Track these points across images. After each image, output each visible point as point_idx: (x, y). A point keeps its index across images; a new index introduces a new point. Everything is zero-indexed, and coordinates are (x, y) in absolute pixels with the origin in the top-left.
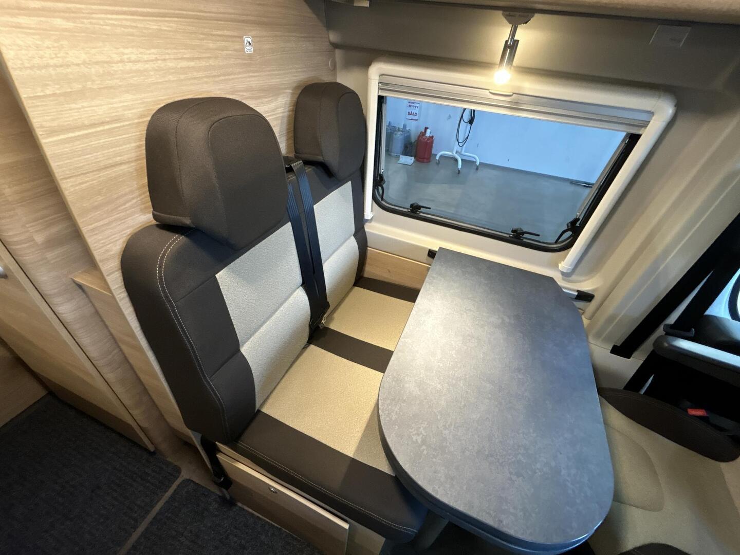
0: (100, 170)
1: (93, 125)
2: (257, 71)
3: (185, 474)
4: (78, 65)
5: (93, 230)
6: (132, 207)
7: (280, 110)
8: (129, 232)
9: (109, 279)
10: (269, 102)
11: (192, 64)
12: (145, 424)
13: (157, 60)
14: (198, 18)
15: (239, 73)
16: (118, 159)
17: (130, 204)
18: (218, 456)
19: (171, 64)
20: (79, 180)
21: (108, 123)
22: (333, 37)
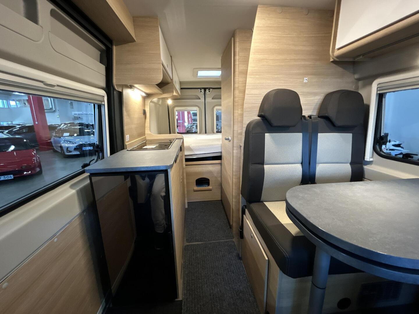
0: (252, 104)
1: (255, 95)
2: (307, 87)
3: (234, 240)
4: (257, 83)
5: (245, 116)
6: (255, 114)
7: (316, 101)
8: (252, 120)
9: (243, 129)
10: (311, 97)
11: (284, 84)
12: (234, 208)
13: (274, 83)
14: (289, 74)
15: (300, 87)
16: (257, 103)
17: (255, 113)
18: (244, 215)
19: (277, 84)
20: (248, 105)
21: (258, 95)
22: (356, 76)
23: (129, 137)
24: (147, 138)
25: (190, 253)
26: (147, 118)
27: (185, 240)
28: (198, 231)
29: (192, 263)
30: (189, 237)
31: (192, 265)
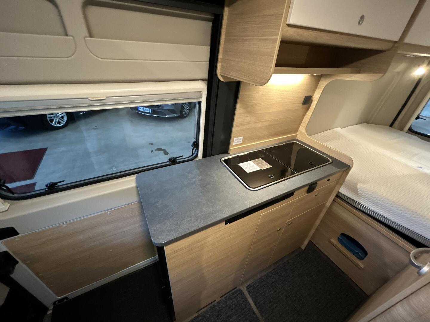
23: (242, 139)
24: (297, 136)
25: (233, 302)
26: (310, 109)
27: (249, 283)
28: (272, 292)
29: (220, 315)
30: (256, 286)
31: (218, 316)
